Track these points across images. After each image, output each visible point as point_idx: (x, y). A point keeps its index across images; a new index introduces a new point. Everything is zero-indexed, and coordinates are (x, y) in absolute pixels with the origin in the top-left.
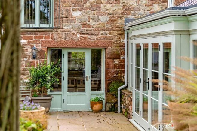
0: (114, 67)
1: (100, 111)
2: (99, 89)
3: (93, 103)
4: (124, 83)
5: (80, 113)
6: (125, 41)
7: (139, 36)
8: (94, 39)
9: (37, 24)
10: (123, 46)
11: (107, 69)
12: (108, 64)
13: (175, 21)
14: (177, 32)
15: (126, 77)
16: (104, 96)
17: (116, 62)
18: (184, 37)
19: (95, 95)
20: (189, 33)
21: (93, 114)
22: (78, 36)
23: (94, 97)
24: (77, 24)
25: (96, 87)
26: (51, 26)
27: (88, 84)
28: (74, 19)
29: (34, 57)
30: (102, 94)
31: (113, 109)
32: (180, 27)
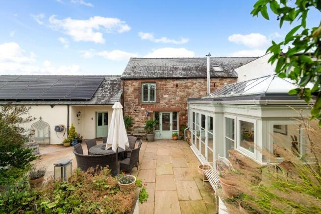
0: (183, 119)
1: (177, 139)
2: (176, 129)
3: (173, 136)
4: (187, 127)
5: (168, 140)
6: (187, 108)
7: (195, 109)
8: (174, 107)
9: (149, 101)
10: (187, 110)
11: (180, 120)
12: (180, 119)
13: (215, 107)
14: (216, 113)
15: (188, 124)
16: (178, 133)
17: (184, 117)
18: (220, 115)
19: (174, 132)
20: (223, 113)
21: (173, 141)
22: (167, 106)
23: (174, 133)
24: (167, 101)
25: (175, 128)
26: (155, 101)
27: (171, 127)
28: (165, 99)
29: (148, 116)
30: (178, 131)
31: (182, 138)
32: (219, 110)
